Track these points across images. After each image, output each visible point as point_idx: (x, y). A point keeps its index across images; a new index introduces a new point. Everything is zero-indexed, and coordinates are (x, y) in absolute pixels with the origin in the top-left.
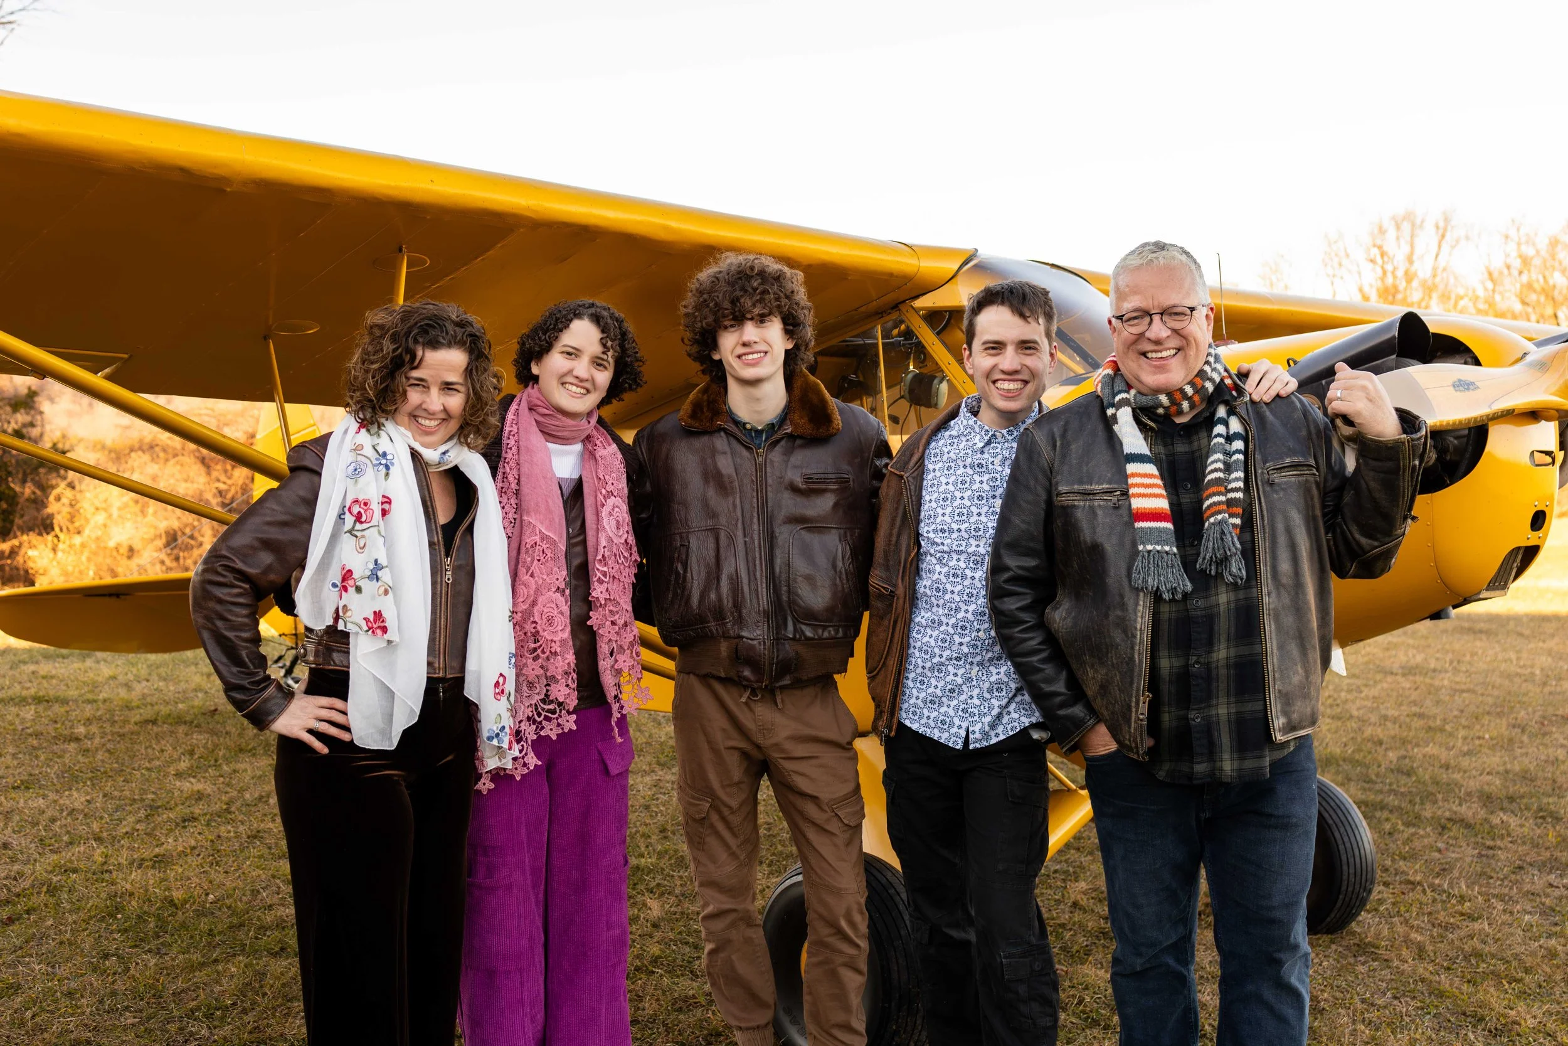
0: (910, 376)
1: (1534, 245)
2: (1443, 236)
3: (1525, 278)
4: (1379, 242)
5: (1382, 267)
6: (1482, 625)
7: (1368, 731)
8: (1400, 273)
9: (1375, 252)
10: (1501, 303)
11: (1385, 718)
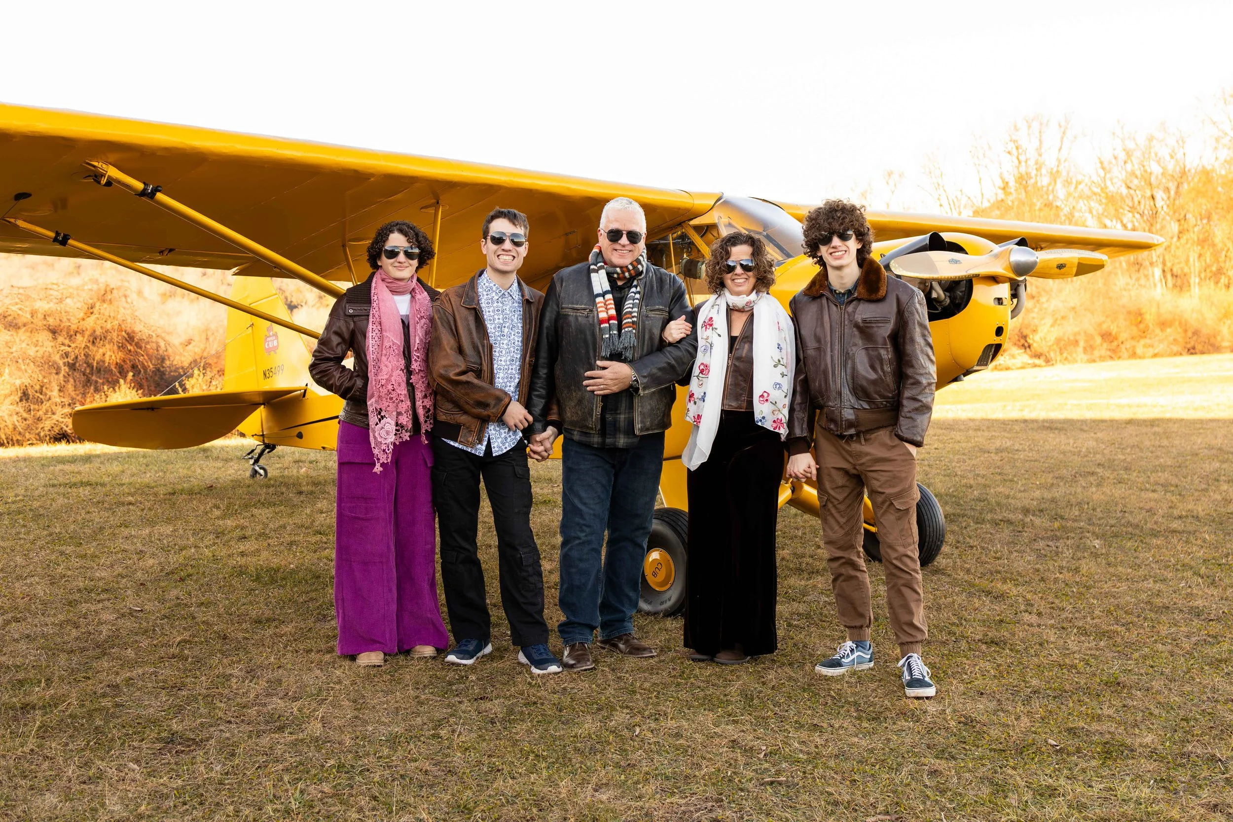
0: (684, 261)
1: (1134, 140)
2: (1064, 133)
3: (1129, 167)
4: (1014, 138)
5: (1018, 159)
6: (1059, 426)
7: (964, 481)
8: (1031, 163)
9: (1011, 146)
10: (1111, 188)
11: (978, 475)
